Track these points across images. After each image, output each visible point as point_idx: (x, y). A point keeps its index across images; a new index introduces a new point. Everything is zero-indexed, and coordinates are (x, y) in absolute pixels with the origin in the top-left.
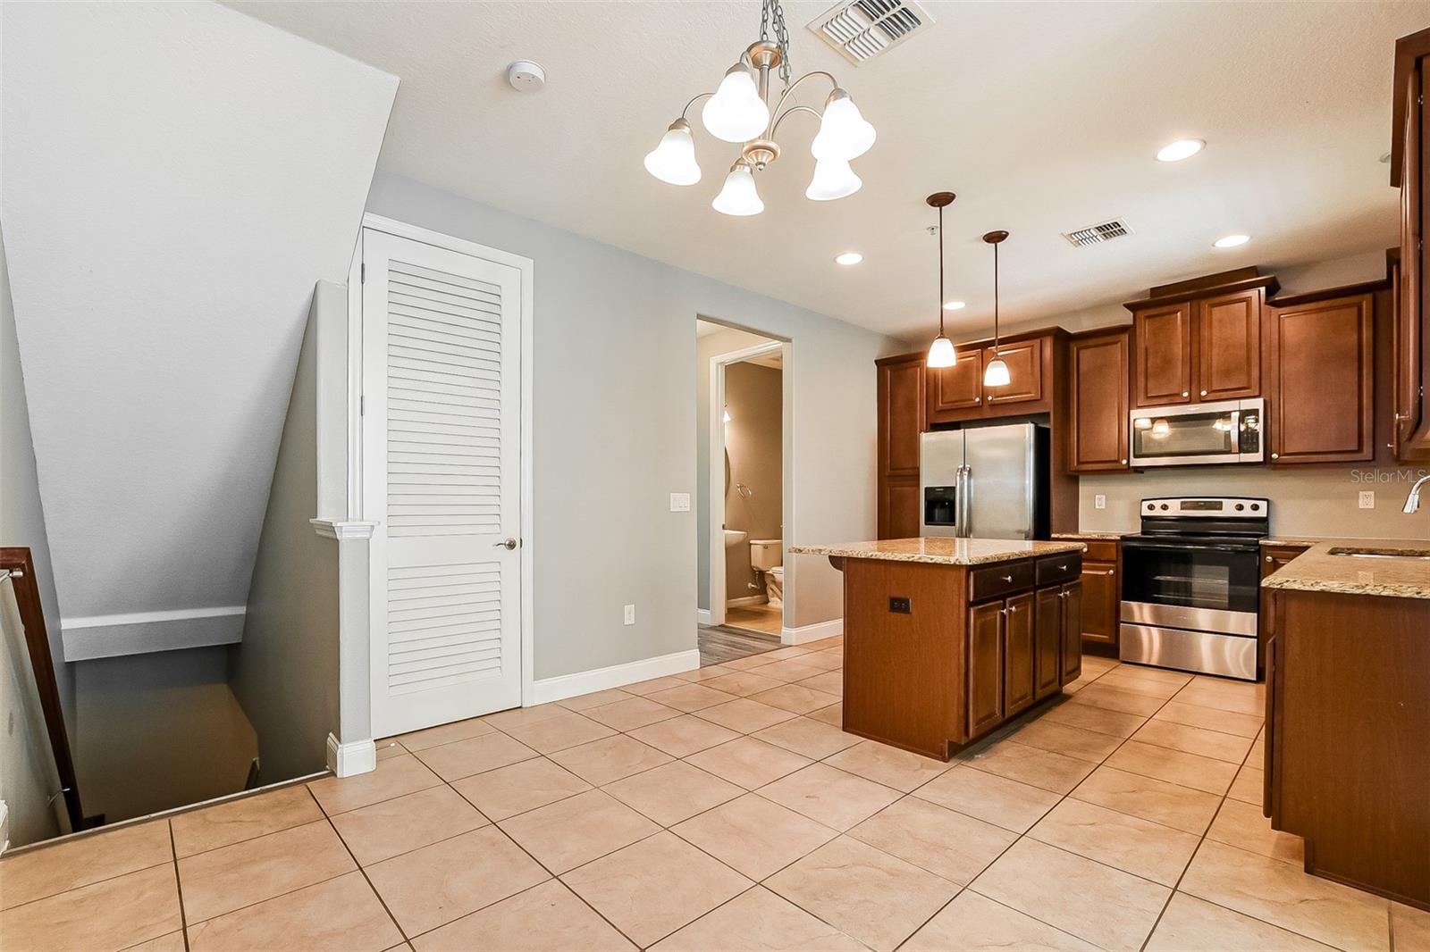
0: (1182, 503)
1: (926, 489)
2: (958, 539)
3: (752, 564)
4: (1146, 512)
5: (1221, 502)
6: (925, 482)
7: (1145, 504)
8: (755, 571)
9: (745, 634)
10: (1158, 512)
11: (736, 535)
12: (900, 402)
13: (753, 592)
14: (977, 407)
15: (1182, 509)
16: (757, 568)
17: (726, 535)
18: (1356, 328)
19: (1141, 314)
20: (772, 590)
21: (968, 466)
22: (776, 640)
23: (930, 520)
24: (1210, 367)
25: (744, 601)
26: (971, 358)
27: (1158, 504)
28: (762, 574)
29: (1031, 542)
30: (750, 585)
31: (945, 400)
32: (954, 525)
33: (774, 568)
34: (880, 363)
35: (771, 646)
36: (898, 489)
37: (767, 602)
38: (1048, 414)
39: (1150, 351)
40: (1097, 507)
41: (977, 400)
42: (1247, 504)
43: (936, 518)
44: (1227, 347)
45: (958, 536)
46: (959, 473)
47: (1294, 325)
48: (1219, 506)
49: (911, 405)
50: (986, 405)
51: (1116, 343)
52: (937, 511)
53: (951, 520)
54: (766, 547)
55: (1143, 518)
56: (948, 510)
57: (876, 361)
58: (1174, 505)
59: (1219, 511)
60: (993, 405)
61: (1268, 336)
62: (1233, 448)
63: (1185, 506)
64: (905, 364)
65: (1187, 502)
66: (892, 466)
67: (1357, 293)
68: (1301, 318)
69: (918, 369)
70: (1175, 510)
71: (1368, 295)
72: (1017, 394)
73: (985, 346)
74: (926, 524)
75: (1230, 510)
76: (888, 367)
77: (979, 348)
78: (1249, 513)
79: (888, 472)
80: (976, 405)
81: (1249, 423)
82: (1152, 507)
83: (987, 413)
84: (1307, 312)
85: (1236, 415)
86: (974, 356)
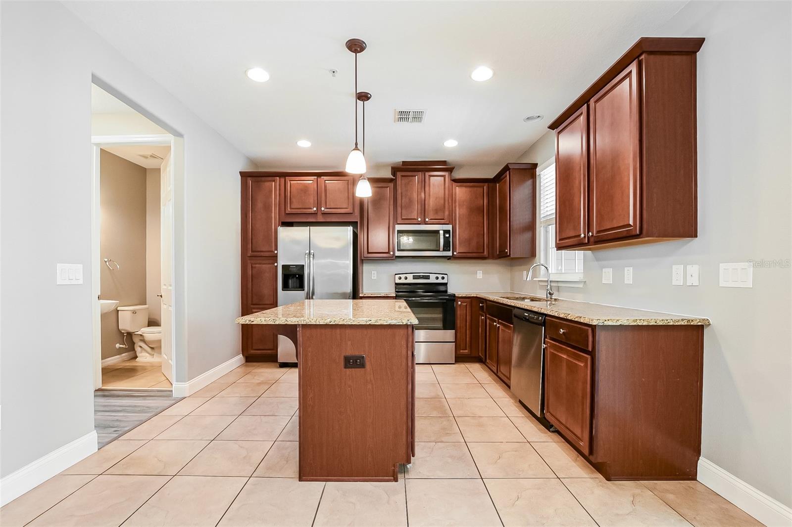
0: (413, 276)
1: (283, 266)
2: (307, 300)
3: (120, 328)
4: (398, 281)
5: (429, 276)
6: (282, 261)
7: (397, 276)
8: (124, 333)
9: (129, 394)
10: (403, 281)
11: (110, 304)
12: (260, 205)
13: (120, 351)
14: (315, 214)
15: (413, 279)
16: (124, 330)
17: (101, 304)
18: (482, 198)
19: (399, 174)
20: (141, 347)
21: (312, 251)
22: (167, 394)
23: (286, 287)
24: (429, 205)
25: (113, 360)
26: (311, 182)
27: (403, 276)
28: (130, 335)
29: (352, 300)
30: (118, 346)
31: (292, 207)
32: (304, 290)
33: (142, 329)
34: (244, 175)
35: (167, 402)
36: (257, 265)
37: (136, 357)
38: (357, 222)
39: (403, 194)
40: (372, 278)
41: (315, 209)
42: (440, 276)
43: (290, 287)
44: (437, 198)
45: (307, 299)
46: (307, 256)
47: (460, 192)
48: (428, 278)
49: (267, 208)
50: (319, 213)
51: (387, 187)
52: (290, 281)
53: (301, 287)
54: (134, 312)
55: (396, 284)
56: (298, 281)
57: (240, 172)
58: (410, 277)
59: (428, 280)
60: (324, 214)
61: (452, 196)
62: (441, 249)
63: (415, 278)
64: (263, 179)
65: (415, 275)
66: (254, 250)
67: (483, 182)
68: (464, 190)
69: (274, 183)
70: (410, 280)
71: (487, 184)
72: (340, 208)
73: (319, 175)
74: (283, 290)
75: (433, 280)
76: (249, 178)
77: (315, 176)
78: (440, 281)
79: (250, 253)
80: (313, 212)
81: (447, 237)
82: (400, 278)
83: (320, 219)
84: (466, 187)
85: (441, 232)
86: (312, 180)
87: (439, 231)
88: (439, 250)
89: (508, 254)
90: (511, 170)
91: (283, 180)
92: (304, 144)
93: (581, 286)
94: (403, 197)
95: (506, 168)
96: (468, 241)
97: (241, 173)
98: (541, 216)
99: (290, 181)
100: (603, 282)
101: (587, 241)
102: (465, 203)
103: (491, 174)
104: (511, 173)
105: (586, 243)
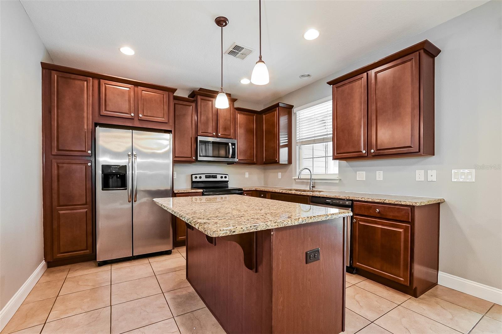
0: (206, 175)
1: (103, 166)
4: (194, 180)
5: (217, 176)
7: (194, 176)
10: (198, 180)
14: (132, 119)
18: (253, 123)
19: (199, 97)
21: (135, 153)
23: (106, 186)
24: (220, 124)
26: (127, 89)
27: (198, 176)
31: (107, 109)
32: (126, 190)
34: (44, 66)
38: (172, 131)
39: (202, 113)
41: (133, 115)
42: (224, 176)
43: (111, 187)
44: (225, 119)
46: (130, 157)
47: (240, 117)
48: (215, 177)
50: (136, 119)
51: (190, 106)
52: (110, 180)
53: (124, 186)
55: (193, 182)
56: (120, 181)
57: (41, 62)
58: (203, 176)
59: (216, 179)
60: (140, 120)
61: (235, 119)
62: (230, 156)
63: (206, 177)
64: (73, 76)
65: (207, 175)
66: (60, 148)
67: (253, 113)
68: (242, 116)
69: (85, 83)
70: (204, 179)
71: (255, 114)
72: (155, 117)
73: (136, 84)
74: (103, 190)
75: (219, 179)
76: (53, 72)
77: (133, 85)
78: (224, 179)
79: (55, 152)
80: (130, 117)
81: (233, 148)
82: (196, 178)
83: (137, 124)
84: (244, 114)
85: (230, 144)
86: (130, 88)
87: (228, 143)
88: (228, 157)
89: (278, 162)
90: (279, 107)
91: (96, 82)
92: (127, 51)
93: (337, 182)
94: (202, 116)
95: (277, 105)
96: (245, 152)
97: (42, 64)
98: (297, 139)
99: (105, 84)
100: (357, 180)
101: (366, 155)
102: (243, 125)
103: (259, 108)
104: (280, 109)
105: (366, 156)
